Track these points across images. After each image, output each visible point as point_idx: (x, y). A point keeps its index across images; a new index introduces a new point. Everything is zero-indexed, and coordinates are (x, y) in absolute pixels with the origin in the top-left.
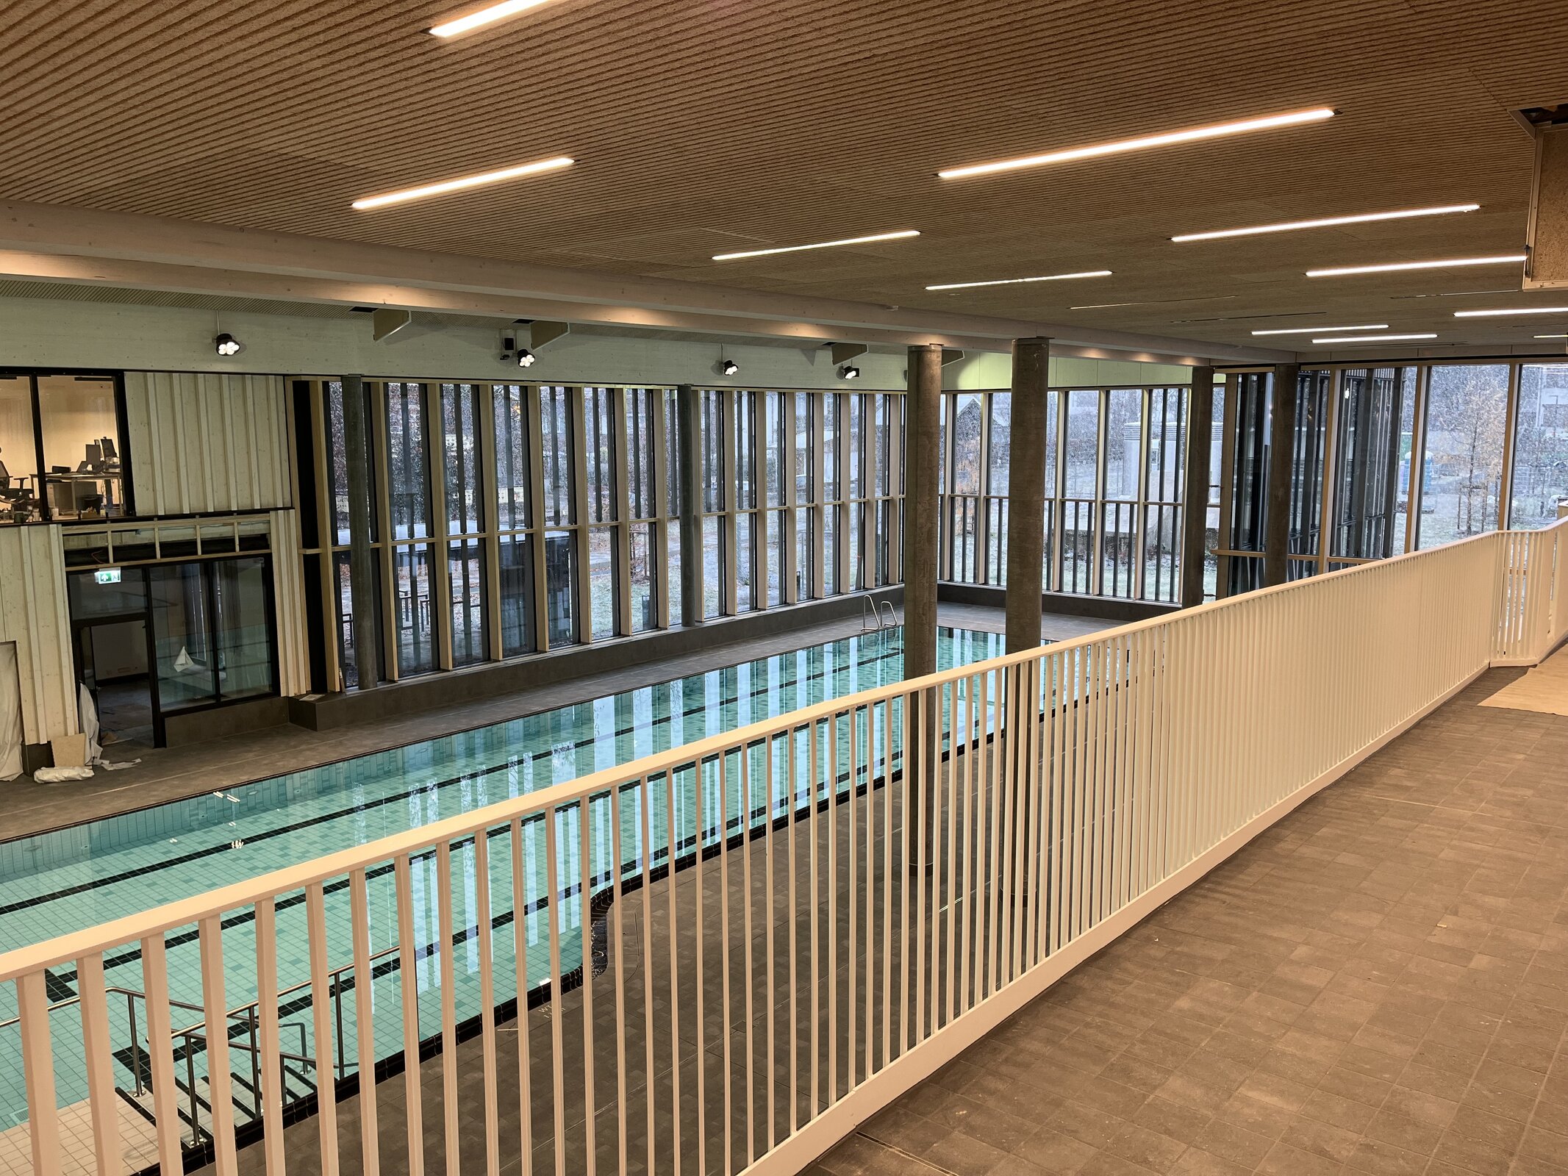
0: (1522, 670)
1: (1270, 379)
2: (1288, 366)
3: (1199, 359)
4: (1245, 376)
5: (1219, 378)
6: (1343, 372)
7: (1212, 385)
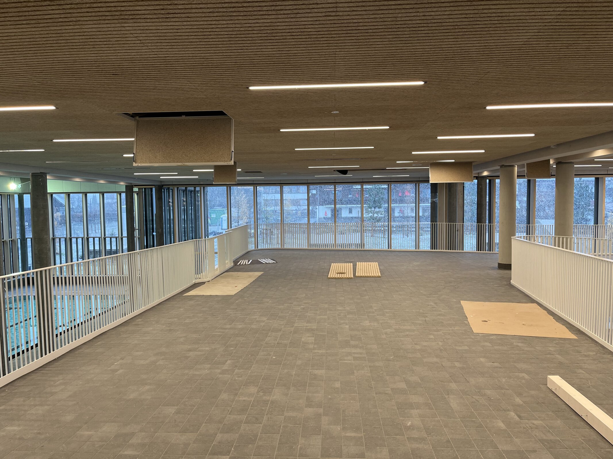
0: (203, 283)
1: (154, 190)
2: (159, 186)
3: (127, 183)
4: (145, 189)
5: (136, 189)
6: (178, 188)
7: (133, 192)
